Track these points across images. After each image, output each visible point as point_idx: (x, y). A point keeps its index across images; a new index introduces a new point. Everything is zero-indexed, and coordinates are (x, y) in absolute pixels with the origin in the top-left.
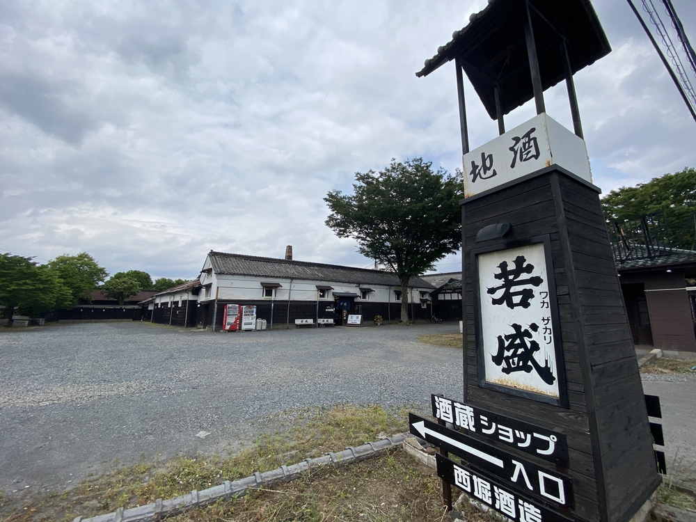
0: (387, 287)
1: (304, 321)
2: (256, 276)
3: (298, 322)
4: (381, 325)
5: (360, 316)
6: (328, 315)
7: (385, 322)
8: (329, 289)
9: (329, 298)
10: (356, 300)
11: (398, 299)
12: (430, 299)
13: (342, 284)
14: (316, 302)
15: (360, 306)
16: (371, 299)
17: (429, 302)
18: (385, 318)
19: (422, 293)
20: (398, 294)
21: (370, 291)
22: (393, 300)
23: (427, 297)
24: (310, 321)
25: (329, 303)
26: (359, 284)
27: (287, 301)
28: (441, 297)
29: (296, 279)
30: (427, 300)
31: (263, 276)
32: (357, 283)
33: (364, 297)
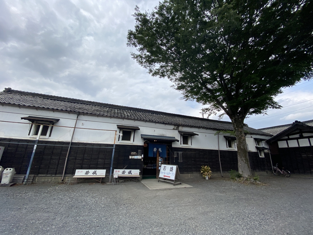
0: (215, 132)
1: (92, 173)
2: (19, 106)
3: (80, 173)
4: (210, 179)
5: (175, 167)
6: (133, 165)
7: (215, 175)
8: (136, 129)
9: (137, 141)
10: (174, 145)
11: (230, 146)
12: (266, 147)
13: (153, 124)
14: (112, 145)
15: (180, 153)
16: (193, 144)
17: (266, 151)
18: (215, 169)
19: (257, 141)
20: (230, 141)
21: (192, 135)
22: (224, 147)
23: (263, 145)
24: (101, 173)
25: (135, 148)
26: (177, 126)
27: (68, 143)
28: (282, 145)
29: (84, 114)
30: (263, 149)
31: (29, 107)
32: (175, 125)
33: (185, 142)
